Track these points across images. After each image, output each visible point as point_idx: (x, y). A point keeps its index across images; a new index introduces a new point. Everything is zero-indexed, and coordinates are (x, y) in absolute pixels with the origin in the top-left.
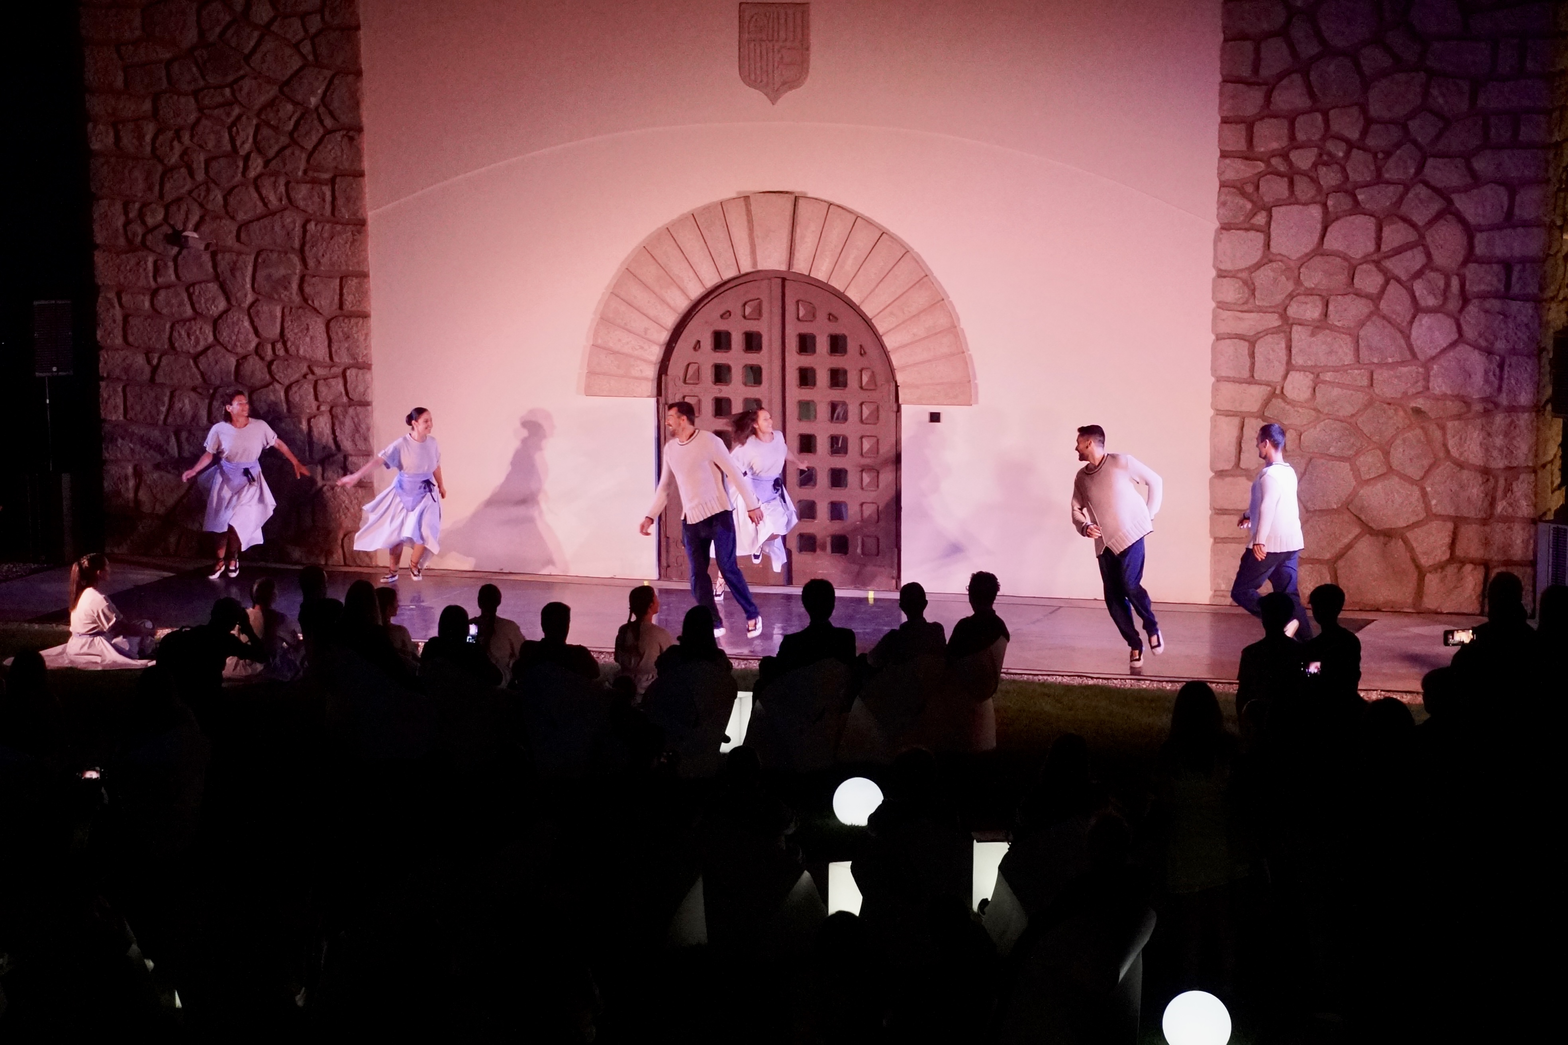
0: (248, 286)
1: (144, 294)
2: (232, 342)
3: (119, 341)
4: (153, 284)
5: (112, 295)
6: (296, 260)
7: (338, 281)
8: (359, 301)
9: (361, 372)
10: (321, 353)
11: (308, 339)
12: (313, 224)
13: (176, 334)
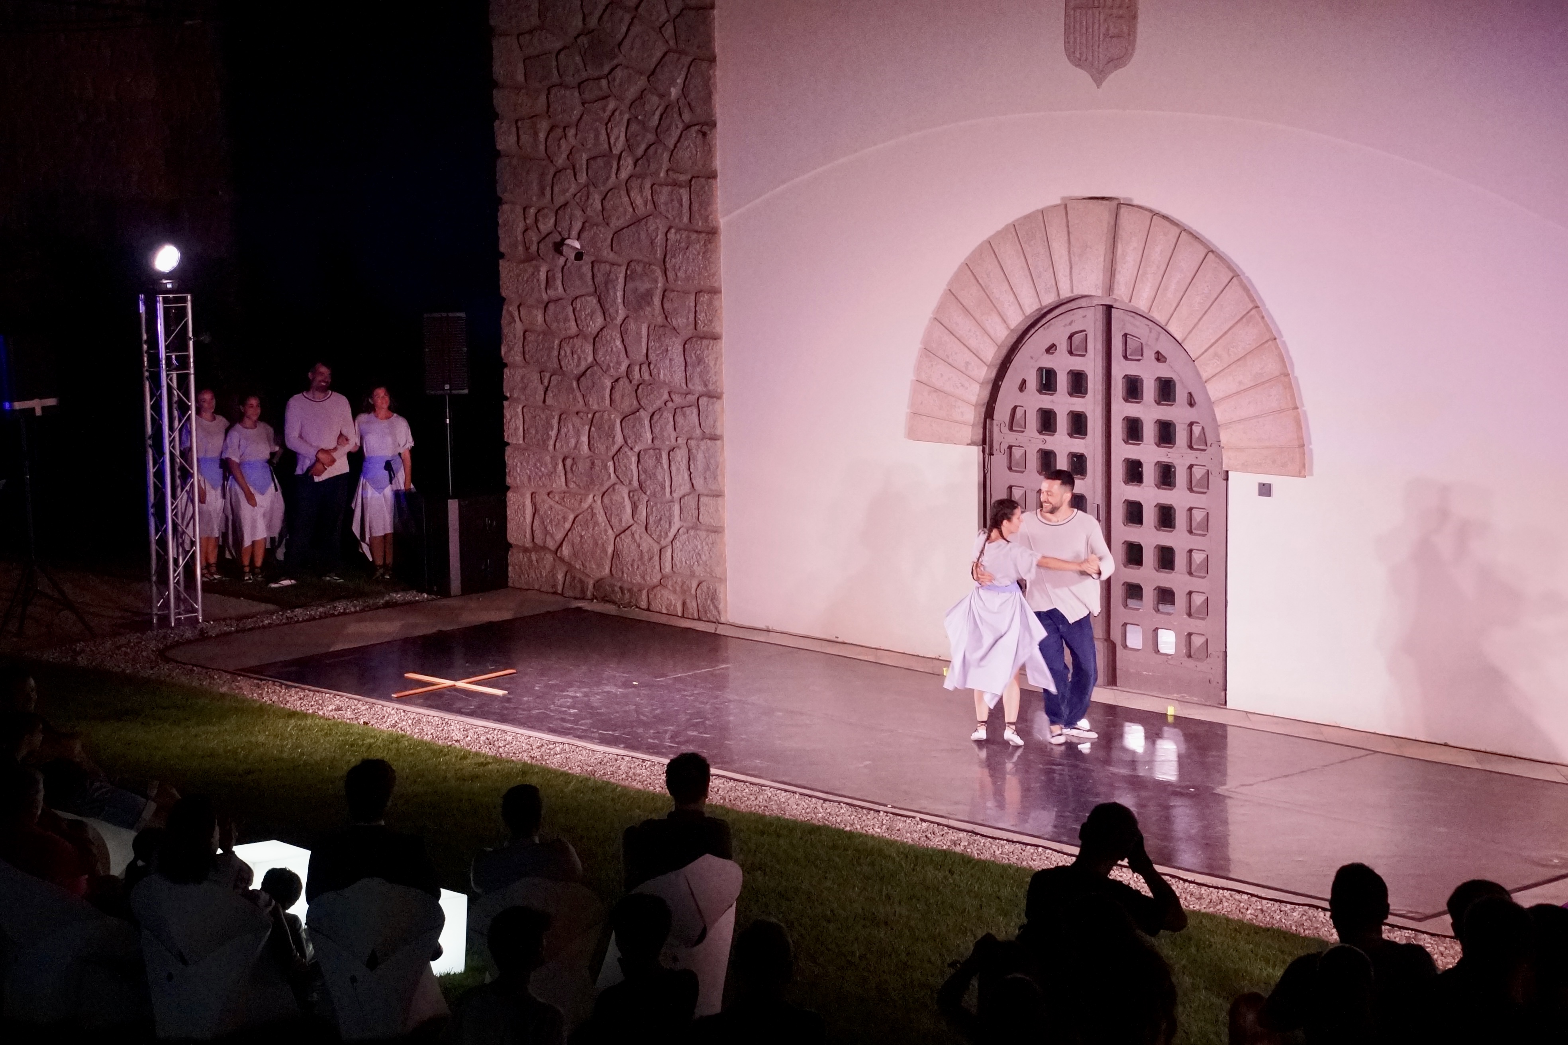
0: (620, 300)
1: (537, 308)
2: (606, 362)
3: (519, 358)
4: (545, 297)
5: (513, 309)
6: (659, 273)
7: (693, 297)
8: (710, 320)
9: (711, 400)
10: (678, 377)
11: (667, 362)
12: (673, 231)
13: (562, 353)
